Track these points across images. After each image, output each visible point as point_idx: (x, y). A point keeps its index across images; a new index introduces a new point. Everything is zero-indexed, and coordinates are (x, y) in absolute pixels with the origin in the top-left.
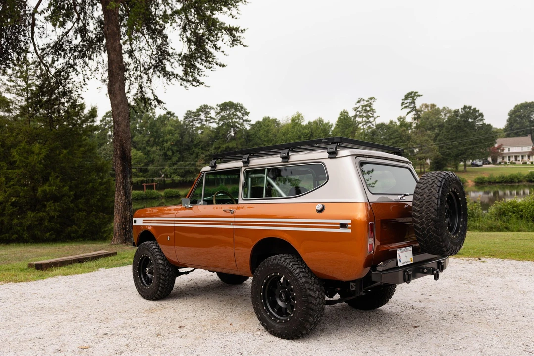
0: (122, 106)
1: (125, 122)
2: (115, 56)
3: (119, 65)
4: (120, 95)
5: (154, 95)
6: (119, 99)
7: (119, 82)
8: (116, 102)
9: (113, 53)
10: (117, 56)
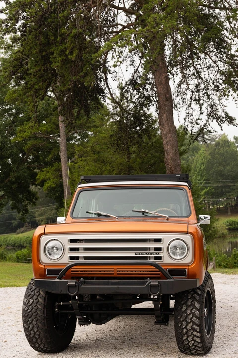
0: (170, 135)
1: (173, 150)
2: (162, 89)
3: (166, 97)
4: (168, 124)
5: (226, 114)
6: (167, 129)
7: (166, 113)
8: (165, 132)
9: (160, 87)
10: (163, 89)
